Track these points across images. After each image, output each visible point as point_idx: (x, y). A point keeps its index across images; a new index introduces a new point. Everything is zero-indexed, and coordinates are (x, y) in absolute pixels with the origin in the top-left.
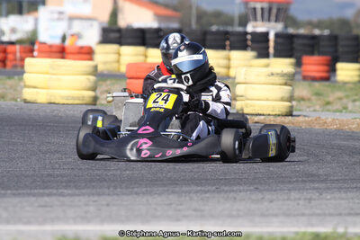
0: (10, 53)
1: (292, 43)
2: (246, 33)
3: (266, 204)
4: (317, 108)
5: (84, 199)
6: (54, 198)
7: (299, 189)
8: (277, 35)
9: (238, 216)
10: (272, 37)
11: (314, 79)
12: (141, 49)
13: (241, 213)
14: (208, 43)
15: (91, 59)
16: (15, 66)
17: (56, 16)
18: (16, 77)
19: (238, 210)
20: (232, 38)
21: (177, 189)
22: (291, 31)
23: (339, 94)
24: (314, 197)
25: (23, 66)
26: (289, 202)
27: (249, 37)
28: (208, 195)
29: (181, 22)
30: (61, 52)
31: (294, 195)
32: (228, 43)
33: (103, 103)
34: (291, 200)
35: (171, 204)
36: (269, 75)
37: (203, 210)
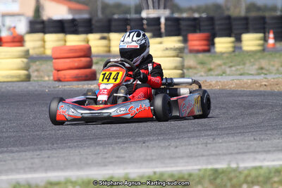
1: (179, 24)
2: (142, 19)
3: (172, 149)
4: (203, 74)
5: (29, 154)
6: (6, 155)
7: (197, 137)
8: (167, 19)
9: (152, 160)
10: (163, 21)
11: (198, 51)
12: (61, 36)
13: (154, 157)
14: (113, 28)
15: (22, 46)
19: (152, 155)
20: (132, 24)
22: (176, 15)
23: (219, 62)
24: (209, 142)
26: (190, 147)
27: (145, 22)
28: (125, 145)
29: (90, 13)
31: (193, 141)
32: (128, 27)
33: (36, 79)
34: (191, 145)
35: (99, 154)
36: (164, 50)
37: (124, 157)
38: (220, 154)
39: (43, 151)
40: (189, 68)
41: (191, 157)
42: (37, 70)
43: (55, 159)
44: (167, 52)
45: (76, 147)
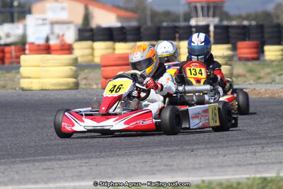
0: (8, 52)
1: (228, 32)
2: (191, 27)
3: (221, 157)
4: (251, 82)
5: (77, 162)
6: (54, 162)
7: (246, 145)
8: (216, 27)
9: (200, 168)
10: (212, 28)
11: (247, 59)
12: (109, 44)
13: (202, 166)
14: (161, 36)
15: (71, 53)
16: (12, 63)
17: (41, 22)
18: (14, 72)
19: (200, 164)
20: (181, 31)
21: (149, 150)
22: (225, 23)
23: (268, 70)
24: (258, 150)
25: (19, 63)
26: (238, 155)
27: (194, 29)
28: (174, 153)
29: (139, 20)
30: (47, 49)
31: (242, 149)
32: (177, 35)
33: (84, 87)
34: (240, 154)
35: (147, 162)
37: (172, 165)
38: (268, 163)
39: (91, 160)
40: (238, 76)
41: (239, 165)
42: (85, 78)
43: (103, 167)
45: (123, 155)
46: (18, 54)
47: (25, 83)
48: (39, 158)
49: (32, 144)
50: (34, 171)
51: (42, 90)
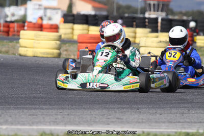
0: (12, 28)
1: (171, 24)
2: (145, 18)
3: (158, 115)
5: (54, 112)
6: (38, 111)
7: (177, 107)
8: (162, 20)
9: (143, 122)
10: (160, 20)
12: (85, 26)
13: (144, 121)
15: (57, 32)
16: (14, 35)
17: (37, 7)
19: (142, 119)
20: (137, 21)
21: (107, 106)
22: (170, 17)
24: (185, 112)
25: (19, 35)
26: (170, 115)
27: (147, 20)
28: (124, 110)
29: (108, 11)
30: (41, 27)
31: (174, 111)
32: (135, 23)
33: (64, 56)
34: (172, 114)
35: (104, 115)
36: (158, 42)
37: (122, 119)
38: (192, 122)
39: (65, 111)
41: (171, 122)
42: (66, 50)
43: (72, 116)
44: (160, 44)
45: (88, 109)
46: (19, 29)
47: (22, 51)
48: (28, 106)
49: (23, 96)
50: (23, 116)
51: (34, 56)
